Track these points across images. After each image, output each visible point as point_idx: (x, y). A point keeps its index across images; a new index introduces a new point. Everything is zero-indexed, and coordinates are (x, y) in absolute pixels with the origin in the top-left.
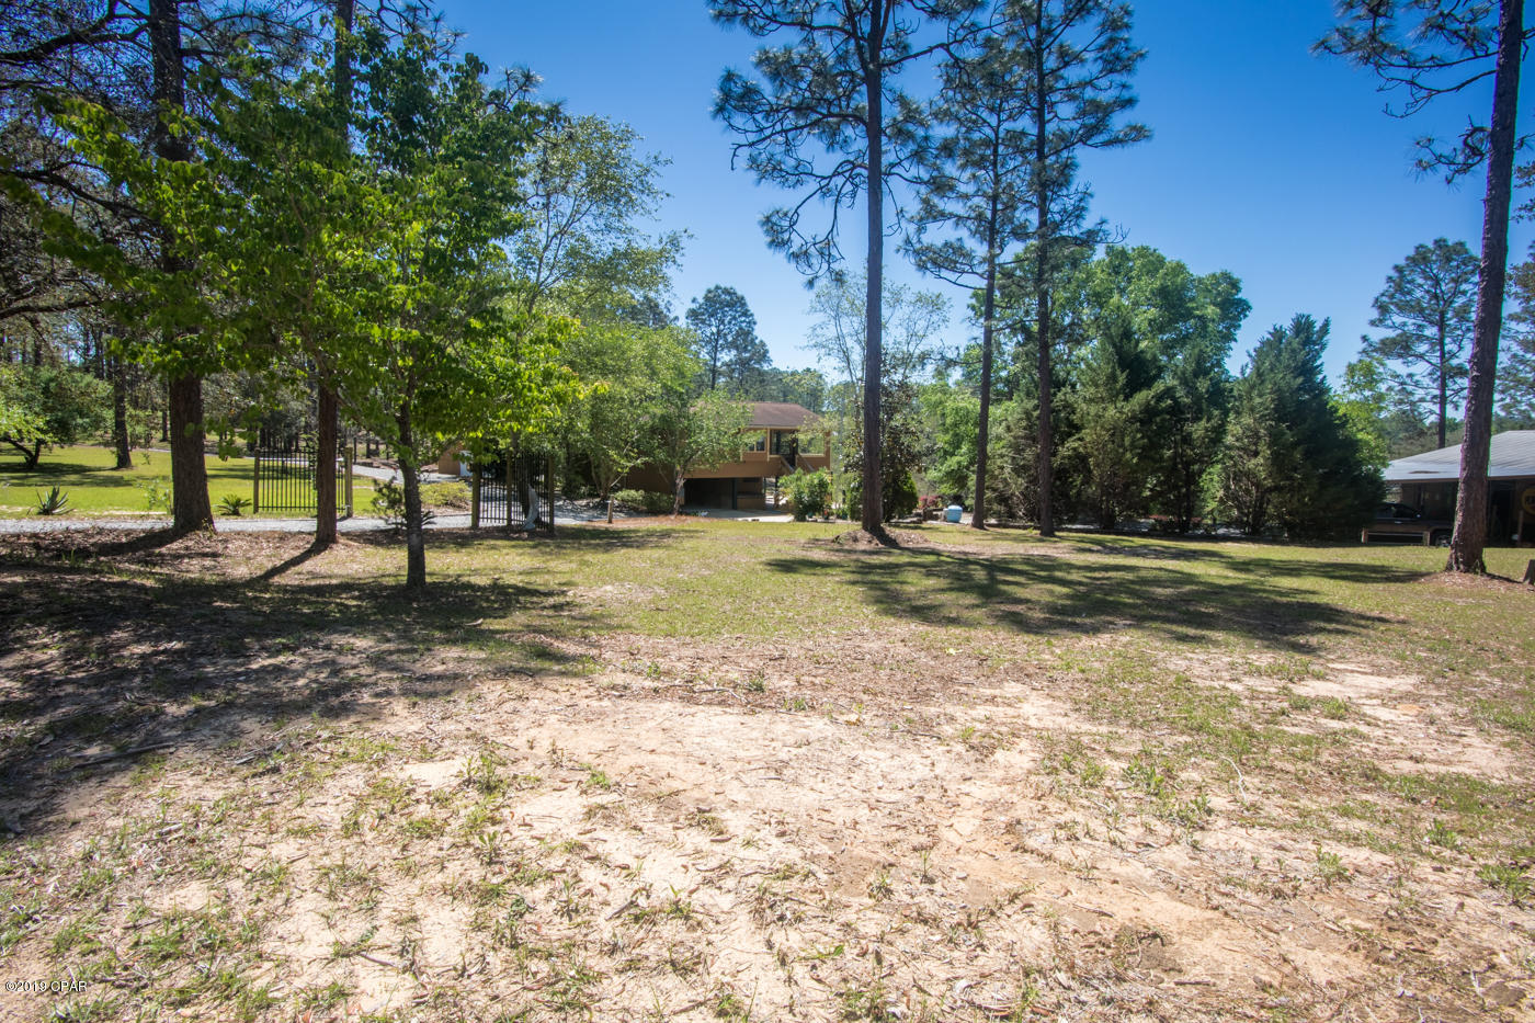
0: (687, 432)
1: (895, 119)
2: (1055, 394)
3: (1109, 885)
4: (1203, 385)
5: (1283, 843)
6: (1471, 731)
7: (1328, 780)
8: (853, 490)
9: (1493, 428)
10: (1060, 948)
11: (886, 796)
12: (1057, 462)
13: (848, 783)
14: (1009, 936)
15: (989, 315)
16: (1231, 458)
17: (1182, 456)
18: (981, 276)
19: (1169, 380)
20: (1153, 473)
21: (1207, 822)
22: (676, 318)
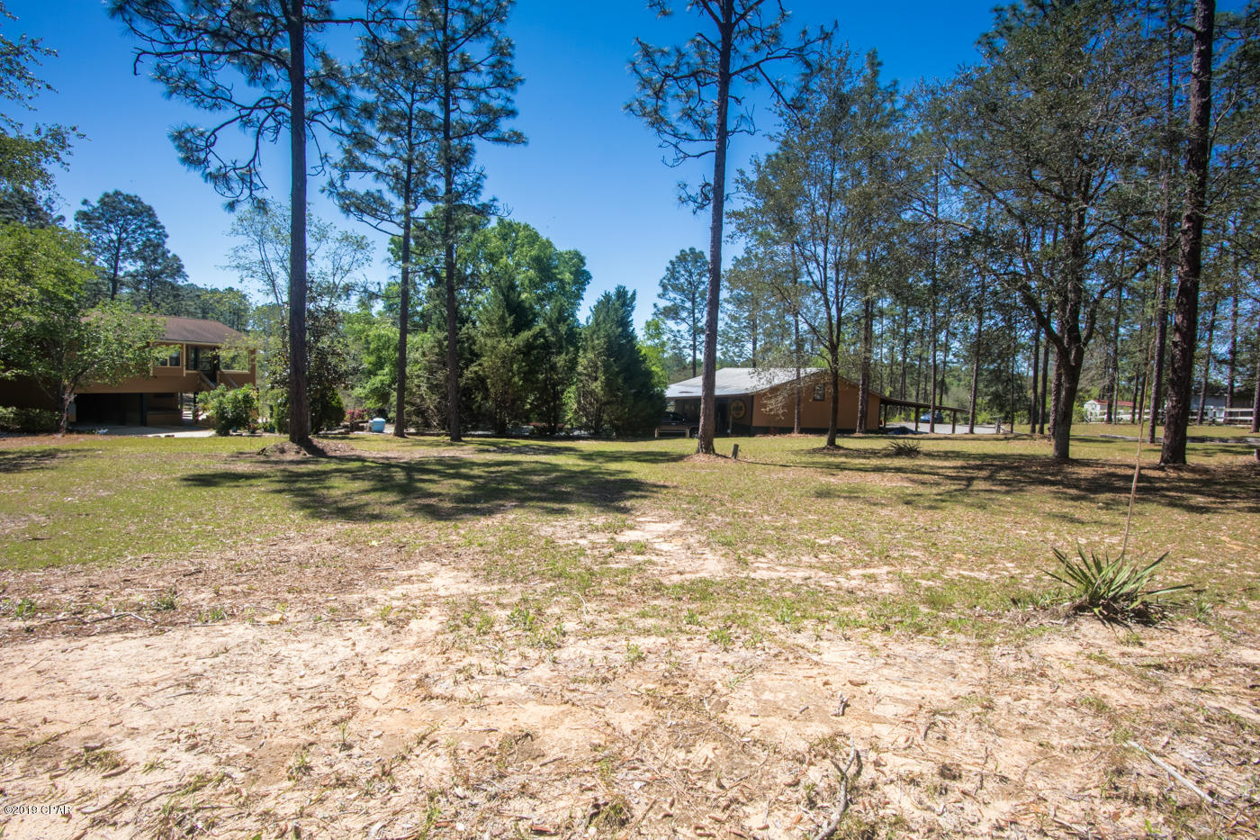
0: (77, 344)
1: (317, 73)
2: (460, 329)
3: (495, 707)
4: (563, 329)
5: (609, 645)
6: (707, 550)
7: (635, 596)
8: (280, 405)
9: (717, 366)
10: (458, 768)
11: (307, 683)
12: (462, 382)
13: (269, 680)
14: (417, 773)
15: (406, 259)
16: (581, 381)
17: (551, 379)
18: (399, 225)
19: (541, 324)
20: (532, 391)
21: (563, 642)
22: (62, 218)
